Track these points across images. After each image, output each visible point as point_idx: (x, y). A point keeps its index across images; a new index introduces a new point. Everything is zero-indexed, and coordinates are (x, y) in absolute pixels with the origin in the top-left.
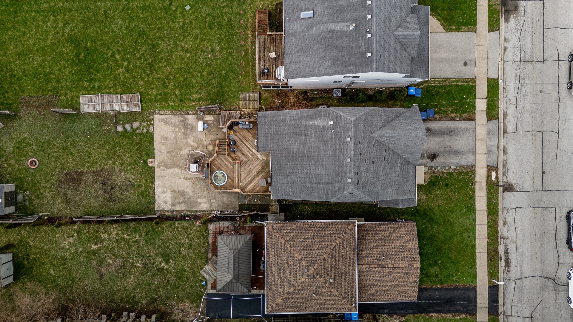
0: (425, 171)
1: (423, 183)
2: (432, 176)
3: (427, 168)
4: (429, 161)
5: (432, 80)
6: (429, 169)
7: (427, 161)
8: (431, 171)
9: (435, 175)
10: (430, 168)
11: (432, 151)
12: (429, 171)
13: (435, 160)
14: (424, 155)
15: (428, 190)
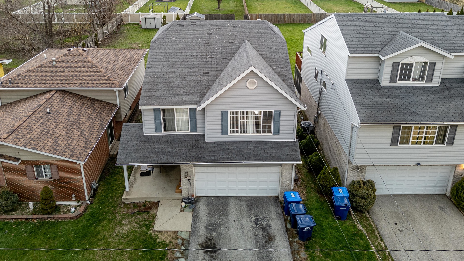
0: (179, 234)
1: (156, 229)
2: (167, 245)
3: (185, 236)
4: (202, 240)
5: (382, 245)
6: (183, 239)
7: (200, 236)
8: (177, 244)
9: (169, 252)
10: (186, 243)
11: (223, 246)
12: (180, 241)
13: (201, 251)
14: (214, 231)
15: (139, 238)
